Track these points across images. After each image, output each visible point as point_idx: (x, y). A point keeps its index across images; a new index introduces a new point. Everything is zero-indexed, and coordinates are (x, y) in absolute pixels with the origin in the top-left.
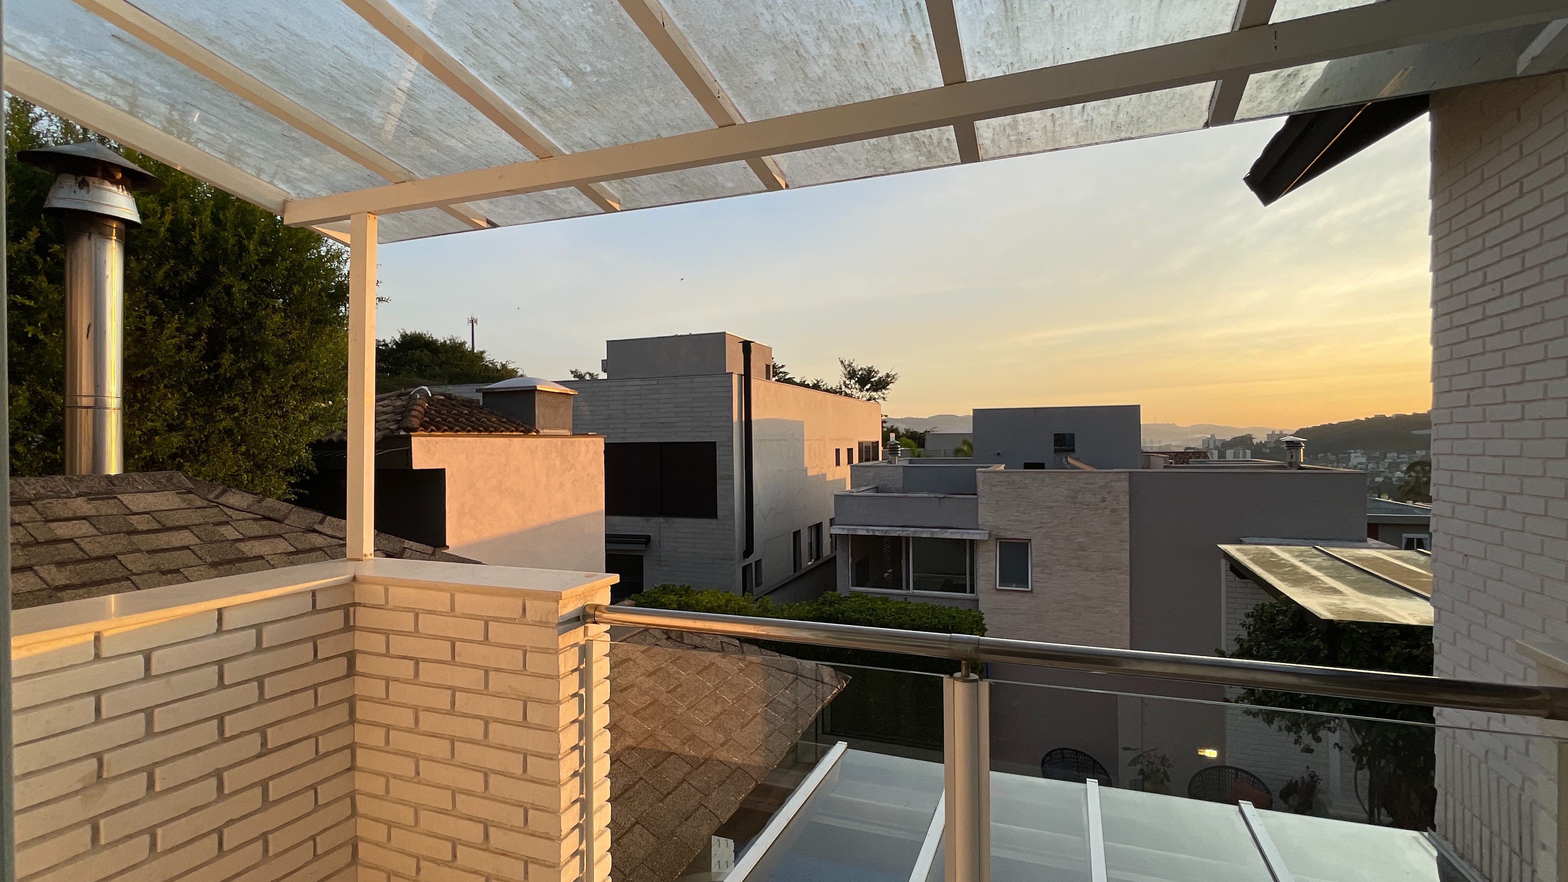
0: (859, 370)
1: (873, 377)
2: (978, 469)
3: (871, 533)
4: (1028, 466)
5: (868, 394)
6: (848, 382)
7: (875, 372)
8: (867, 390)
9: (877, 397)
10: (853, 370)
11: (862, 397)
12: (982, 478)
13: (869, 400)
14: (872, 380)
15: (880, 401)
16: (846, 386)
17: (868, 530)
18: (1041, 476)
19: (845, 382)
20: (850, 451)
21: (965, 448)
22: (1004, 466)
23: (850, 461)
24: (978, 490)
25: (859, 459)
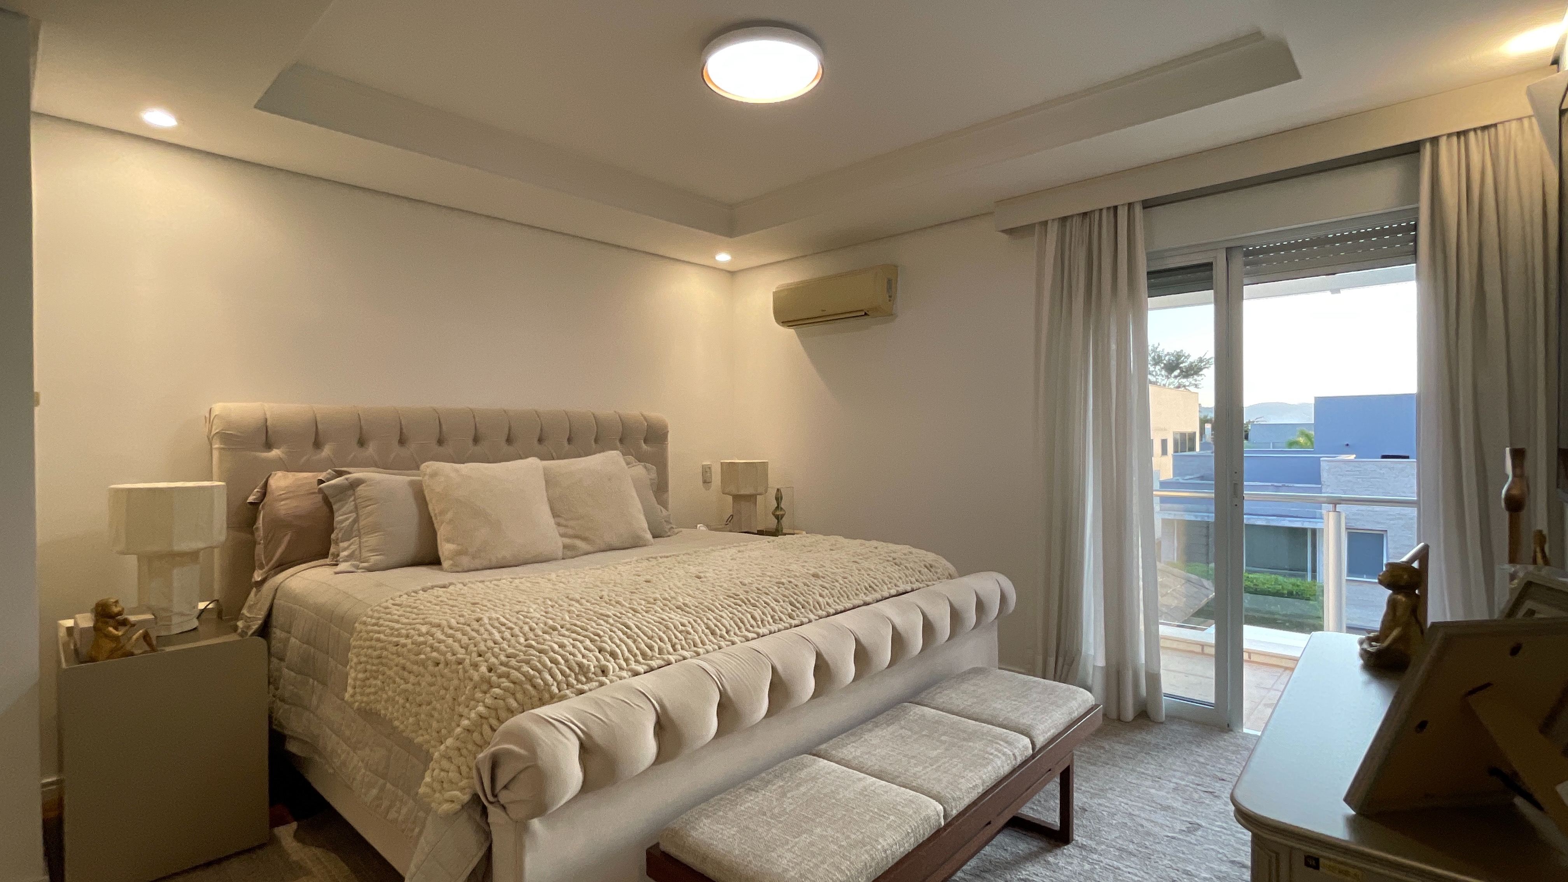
2: (1321, 459)
3: (1199, 519)
4: (1384, 457)
7: (1186, 357)
8: (1176, 377)
9: (1187, 384)
11: (1169, 385)
12: (1327, 468)
13: (1179, 387)
14: (1181, 365)
15: (1192, 389)
17: (1196, 516)
18: (1400, 466)
20: (1164, 442)
21: (1302, 440)
22: (1355, 456)
23: (1164, 452)
24: (1322, 479)
25: (1176, 451)
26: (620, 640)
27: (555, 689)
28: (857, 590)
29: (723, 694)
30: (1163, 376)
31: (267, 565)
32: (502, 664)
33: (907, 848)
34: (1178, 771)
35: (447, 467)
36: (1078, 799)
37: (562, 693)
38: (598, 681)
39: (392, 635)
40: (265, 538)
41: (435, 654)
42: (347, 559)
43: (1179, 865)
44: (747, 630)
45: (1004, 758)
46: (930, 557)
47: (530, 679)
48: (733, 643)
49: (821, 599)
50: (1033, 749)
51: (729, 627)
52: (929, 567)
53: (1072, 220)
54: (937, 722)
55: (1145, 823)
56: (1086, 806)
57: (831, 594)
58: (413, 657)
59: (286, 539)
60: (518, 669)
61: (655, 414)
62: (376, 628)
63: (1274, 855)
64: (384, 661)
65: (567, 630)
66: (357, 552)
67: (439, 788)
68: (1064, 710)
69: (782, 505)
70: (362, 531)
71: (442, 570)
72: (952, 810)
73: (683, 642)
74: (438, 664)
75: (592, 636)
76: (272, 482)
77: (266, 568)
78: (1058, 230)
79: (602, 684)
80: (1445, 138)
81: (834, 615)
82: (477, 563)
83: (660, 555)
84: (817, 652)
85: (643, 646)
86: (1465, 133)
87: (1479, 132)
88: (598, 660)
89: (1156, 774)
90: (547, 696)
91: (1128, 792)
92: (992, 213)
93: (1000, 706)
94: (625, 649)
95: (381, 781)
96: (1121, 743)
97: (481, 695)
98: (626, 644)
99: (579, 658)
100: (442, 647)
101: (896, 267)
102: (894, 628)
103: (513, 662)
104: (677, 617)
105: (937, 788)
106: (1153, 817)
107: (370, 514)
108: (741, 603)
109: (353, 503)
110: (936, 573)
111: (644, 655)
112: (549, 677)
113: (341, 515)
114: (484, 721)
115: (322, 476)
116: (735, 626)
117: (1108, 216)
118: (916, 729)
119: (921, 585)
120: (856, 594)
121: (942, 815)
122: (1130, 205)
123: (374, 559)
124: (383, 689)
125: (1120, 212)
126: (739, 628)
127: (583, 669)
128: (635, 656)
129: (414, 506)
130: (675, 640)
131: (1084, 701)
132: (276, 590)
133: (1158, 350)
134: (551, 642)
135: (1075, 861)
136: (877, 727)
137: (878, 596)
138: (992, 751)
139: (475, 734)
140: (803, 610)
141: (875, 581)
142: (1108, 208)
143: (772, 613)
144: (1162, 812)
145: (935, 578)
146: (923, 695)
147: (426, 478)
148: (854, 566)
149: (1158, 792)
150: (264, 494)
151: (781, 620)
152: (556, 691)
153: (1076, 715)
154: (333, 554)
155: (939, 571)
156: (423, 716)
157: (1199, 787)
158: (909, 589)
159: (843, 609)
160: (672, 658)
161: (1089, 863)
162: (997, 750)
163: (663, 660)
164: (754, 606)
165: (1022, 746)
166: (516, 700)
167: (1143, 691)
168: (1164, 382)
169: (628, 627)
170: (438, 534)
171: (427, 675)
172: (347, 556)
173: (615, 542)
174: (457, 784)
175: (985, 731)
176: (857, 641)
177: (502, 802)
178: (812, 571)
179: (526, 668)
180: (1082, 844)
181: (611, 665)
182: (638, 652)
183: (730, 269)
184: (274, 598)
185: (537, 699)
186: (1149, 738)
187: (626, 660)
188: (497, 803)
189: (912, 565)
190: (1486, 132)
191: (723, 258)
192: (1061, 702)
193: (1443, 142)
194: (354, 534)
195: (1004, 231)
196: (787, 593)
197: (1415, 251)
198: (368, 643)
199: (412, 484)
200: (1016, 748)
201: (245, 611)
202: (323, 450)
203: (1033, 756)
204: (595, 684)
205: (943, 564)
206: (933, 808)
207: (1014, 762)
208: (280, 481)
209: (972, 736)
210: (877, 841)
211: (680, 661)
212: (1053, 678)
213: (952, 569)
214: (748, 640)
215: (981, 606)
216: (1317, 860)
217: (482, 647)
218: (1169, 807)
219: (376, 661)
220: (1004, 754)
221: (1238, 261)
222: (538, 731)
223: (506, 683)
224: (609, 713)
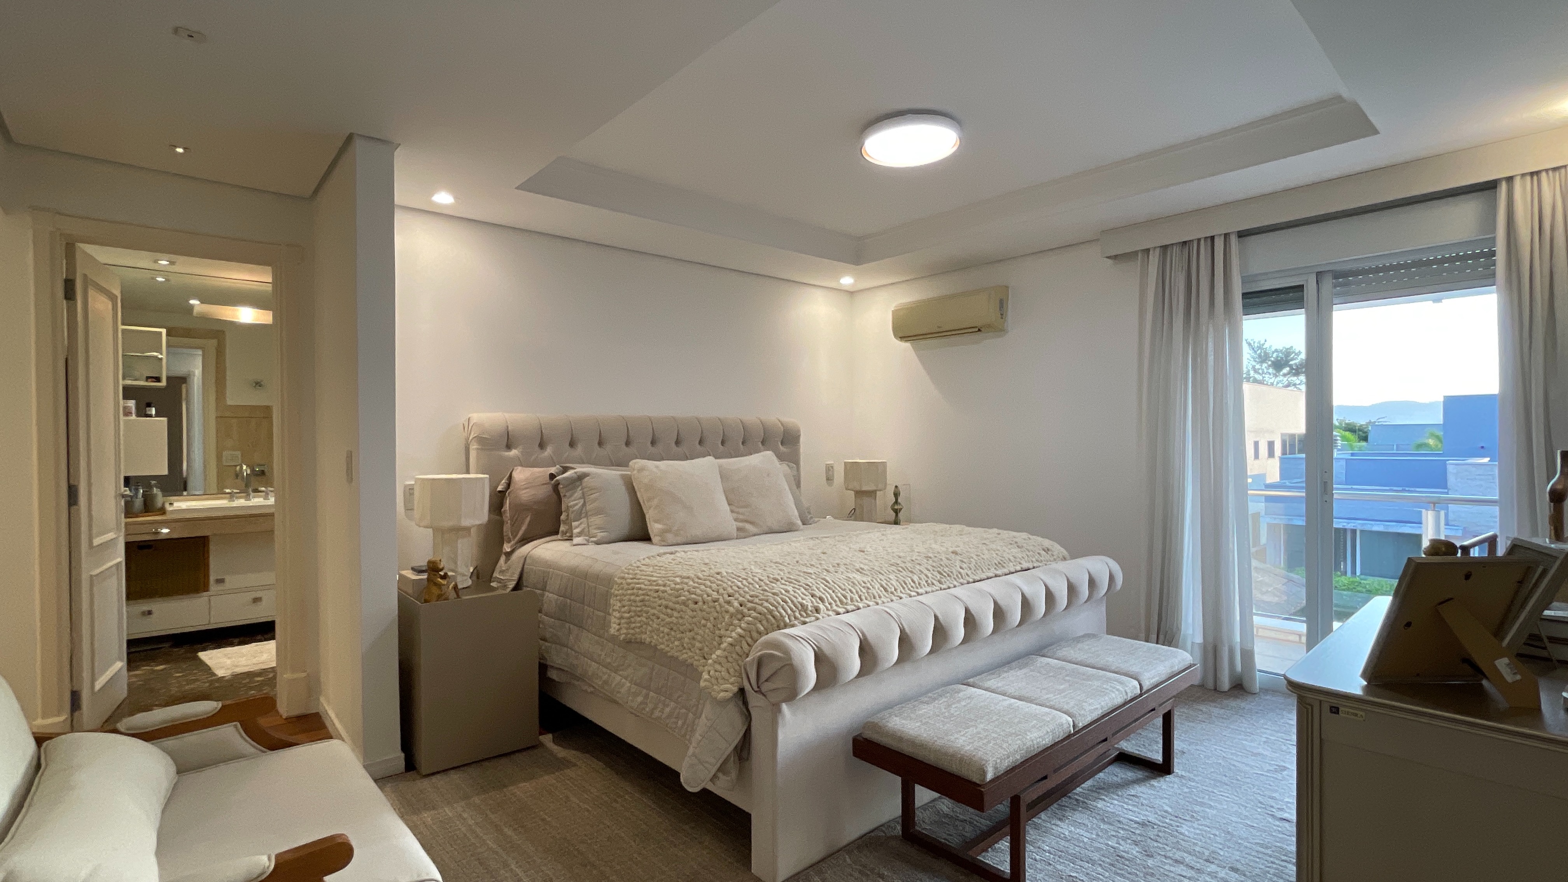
0: (1273, 353)
1: (1293, 359)
2: (1447, 462)
5: (1285, 379)
6: (1258, 366)
7: (1296, 354)
8: (1285, 375)
9: (1298, 382)
10: (1265, 352)
11: (1278, 383)
12: (1455, 471)
13: (1287, 386)
14: (1291, 363)
16: (1256, 371)
19: (1254, 367)
20: (1271, 445)
21: (1431, 441)
22: (1489, 459)
23: (1271, 454)
24: (1449, 484)
25: (1284, 453)
26: (825, 590)
27: (787, 619)
28: (989, 565)
29: (902, 631)
30: (1270, 374)
31: (514, 537)
32: (749, 601)
33: (1047, 742)
34: (1269, 729)
35: (650, 464)
36: (1178, 745)
37: (792, 623)
38: (815, 616)
39: (651, 585)
40: (511, 519)
41: (693, 596)
42: (580, 534)
43: (1265, 793)
44: (909, 589)
45: (1117, 692)
46: (1047, 543)
47: (770, 612)
48: (901, 598)
49: (961, 571)
50: (1141, 691)
51: (896, 587)
52: (1047, 550)
53: (1173, 247)
54: (1059, 668)
55: (1236, 764)
56: (1185, 750)
57: (969, 567)
58: (674, 599)
59: (528, 519)
60: (761, 605)
61: (790, 419)
62: (635, 580)
63: (1309, 707)
64: (647, 603)
65: (786, 581)
66: (586, 530)
67: (716, 683)
68: (1167, 663)
69: (899, 500)
70: (590, 513)
71: (653, 544)
72: (1079, 723)
73: (866, 594)
74: (696, 603)
75: (805, 586)
76: (515, 474)
77: (513, 542)
78: (1160, 255)
79: (817, 619)
80: (1518, 178)
81: (972, 583)
82: (679, 539)
83: (822, 536)
84: (966, 608)
85: (839, 595)
86: (1538, 173)
87: (1550, 173)
88: (812, 602)
89: (1248, 730)
90: (782, 624)
91: (1222, 742)
92: (1098, 240)
93: (1111, 660)
94: (829, 596)
95: (644, 691)
96: (1217, 707)
97: (737, 622)
98: (829, 593)
99: (800, 599)
100: (698, 591)
101: (1007, 287)
102: (1023, 595)
103: (757, 600)
104: (858, 577)
105: (1066, 707)
106: (1245, 760)
107: (595, 500)
108: (901, 570)
109: (581, 492)
110: (1053, 555)
111: (841, 601)
112: (783, 611)
113: (573, 501)
114: (742, 639)
115: (553, 470)
116: (900, 586)
117: (1206, 245)
118: (1044, 672)
119: (1040, 564)
120: (989, 569)
121: (1072, 724)
122: (1226, 236)
123: (601, 535)
124: (647, 624)
125: (1216, 240)
126: (904, 588)
127: (804, 608)
128: (835, 601)
129: (627, 495)
130: (860, 593)
131: (1183, 660)
132: (525, 558)
133: (1264, 347)
134: (778, 587)
135: (1176, 786)
136: (1011, 670)
137: (1006, 571)
138: (1108, 687)
139: (737, 648)
140: (948, 578)
141: (1003, 559)
142: (1206, 238)
143: (926, 579)
144: (1253, 757)
145: (1052, 559)
146: (1046, 650)
147: (635, 472)
148: (984, 547)
149: (1250, 744)
150: (509, 485)
151: (933, 584)
152: (788, 621)
153: (1176, 669)
154: (563, 532)
155: (1054, 553)
156: (686, 640)
157: (1288, 742)
158: (1031, 567)
159: (979, 579)
160: (861, 605)
161: (1187, 787)
162: (1111, 686)
163: (855, 606)
164: (911, 572)
165: (1132, 688)
166: (762, 625)
167: (1239, 668)
168: (1272, 381)
169: (827, 582)
170: (647, 516)
171: (688, 610)
172: (579, 533)
173: (776, 527)
174: (728, 680)
175: (1100, 674)
176: (996, 603)
177: (763, 691)
178: (951, 550)
179: (766, 604)
180: (1182, 775)
181: (821, 606)
182: (837, 599)
183: (851, 290)
184: (524, 565)
185: (775, 626)
186: (1243, 705)
187: (830, 604)
188: (759, 691)
189: (1032, 548)
190: (1557, 174)
191: (847, 281)
192: (1163, 658)
193: (1517, 182)
194: (583, 515)
195: (1108, 257)
196: (934, 564)
197: (1494, 275)
198: (629, 592)
199: (623, 477)
200: (1127, 687)
201: (496, 574)
202: (546, 450)
203: (1141, 695)
204: (813, 618)
205: (1058, 549)
206: (1064, 719)
207: (1125, 697)
208: (520, 475)
209: (1089, 678)
210: (1026, 734)
211: (866, 607)
212: (1155, 642)
213: (1065, 552)
214: (911, 597)
215: (1092, 583)
216: (1338, 709)
217: (731, 591)
218: (1259, 754)
219: (639, 604)
220: (1118, 690)
221: (1328, 283)
222: (790, 643)
223: (754, 614)
224: (830, 635)
